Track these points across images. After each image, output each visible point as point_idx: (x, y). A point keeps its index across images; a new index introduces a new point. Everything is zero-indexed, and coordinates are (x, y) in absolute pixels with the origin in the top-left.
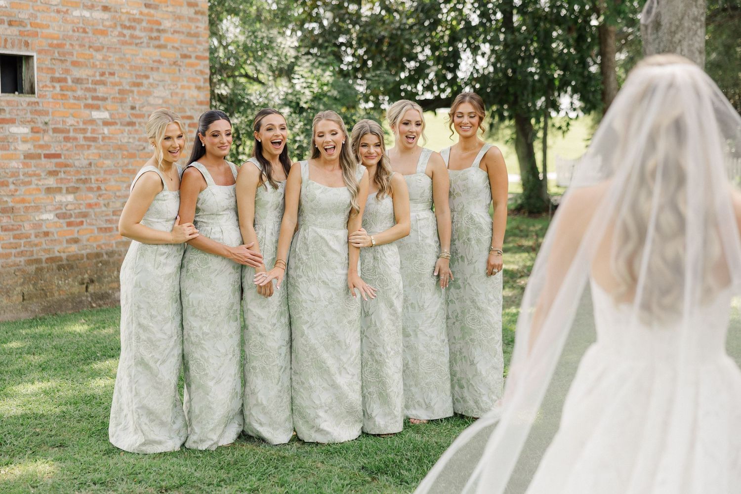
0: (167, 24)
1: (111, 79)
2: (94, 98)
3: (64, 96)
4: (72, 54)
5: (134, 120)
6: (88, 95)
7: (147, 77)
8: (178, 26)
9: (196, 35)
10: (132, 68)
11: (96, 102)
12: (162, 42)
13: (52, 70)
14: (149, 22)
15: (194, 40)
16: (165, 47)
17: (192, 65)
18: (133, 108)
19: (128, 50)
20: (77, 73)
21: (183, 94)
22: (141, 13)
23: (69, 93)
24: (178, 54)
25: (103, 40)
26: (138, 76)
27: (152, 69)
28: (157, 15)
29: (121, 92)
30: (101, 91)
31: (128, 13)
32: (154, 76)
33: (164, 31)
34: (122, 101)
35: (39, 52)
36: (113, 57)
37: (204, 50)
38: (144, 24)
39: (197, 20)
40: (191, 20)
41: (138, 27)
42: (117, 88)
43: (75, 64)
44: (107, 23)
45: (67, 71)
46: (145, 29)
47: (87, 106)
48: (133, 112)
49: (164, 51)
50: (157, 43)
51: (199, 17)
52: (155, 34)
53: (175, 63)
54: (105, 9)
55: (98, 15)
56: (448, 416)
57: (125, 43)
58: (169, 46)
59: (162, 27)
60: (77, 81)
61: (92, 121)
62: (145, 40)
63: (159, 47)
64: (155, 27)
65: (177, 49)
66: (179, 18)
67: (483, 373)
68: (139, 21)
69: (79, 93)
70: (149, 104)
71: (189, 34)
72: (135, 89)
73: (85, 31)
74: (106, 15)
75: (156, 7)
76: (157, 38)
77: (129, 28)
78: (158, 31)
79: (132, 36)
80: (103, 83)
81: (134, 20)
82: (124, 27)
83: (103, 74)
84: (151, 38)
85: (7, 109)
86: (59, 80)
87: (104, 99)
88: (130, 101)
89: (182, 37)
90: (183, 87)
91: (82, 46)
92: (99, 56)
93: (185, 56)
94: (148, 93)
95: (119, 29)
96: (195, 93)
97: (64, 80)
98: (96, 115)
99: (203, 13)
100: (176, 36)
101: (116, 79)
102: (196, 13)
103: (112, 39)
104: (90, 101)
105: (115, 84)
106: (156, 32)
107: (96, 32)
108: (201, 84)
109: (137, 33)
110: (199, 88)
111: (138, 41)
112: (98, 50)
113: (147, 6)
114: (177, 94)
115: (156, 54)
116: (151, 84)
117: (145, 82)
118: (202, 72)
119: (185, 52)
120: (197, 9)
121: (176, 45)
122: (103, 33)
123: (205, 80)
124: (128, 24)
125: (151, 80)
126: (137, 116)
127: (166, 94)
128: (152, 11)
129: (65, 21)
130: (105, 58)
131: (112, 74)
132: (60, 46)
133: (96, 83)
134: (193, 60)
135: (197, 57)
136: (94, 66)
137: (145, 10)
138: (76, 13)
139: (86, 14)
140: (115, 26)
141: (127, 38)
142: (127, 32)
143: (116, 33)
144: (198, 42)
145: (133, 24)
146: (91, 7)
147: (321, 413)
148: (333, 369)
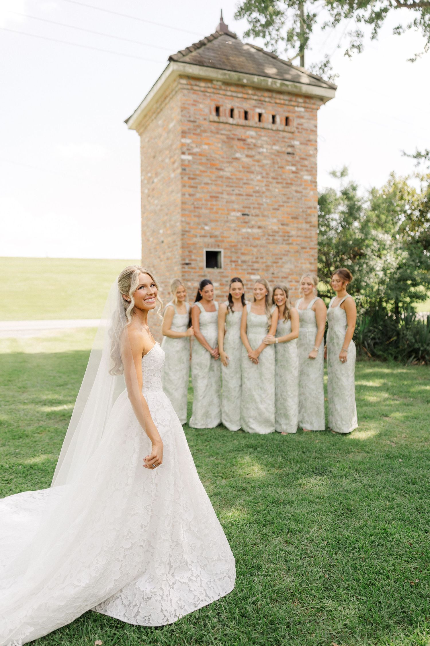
0: (293, 233)
1: (261, 261)
2: (253, 269)
3: (237, 269)
4: (241, 249)
5: (273, 279)
6: (249, 268)
7: (281, 259)
8: (300, 233)
9: (310, 237)
10: (273, 255)
11: (253, 271)
12: (290, 241)
13: (231, 257)
14: (283, 232)
15: (309, 240)
16: (291, 244)
17: (307, 252)
18: (273, 274)
19: (271, 247)
20: (244, 258)
21: (301, 267)
22: (279, 228)
23: (239, 268)
24: (299, 247)
25: (258, 242)
26: (276, 259)
27: (284, 255)
28: (287, 229)
29: (267, 266)
30: (256, 266)
31: (272, 229)
32: (285, 259)
33: (292, 236)
34: (267, 270)
35: (225, 249)
36: (263, 250)
37: (315, 245)
38: (281, 234)
39: (311, 230)
40: (307, 230)
41: (277, 235)
42: (264, 265)
43: (243, 254)
44: (260, 234)
45: (238, 257)
46: (281, 236)
47: (248, 273)
48: (273, 276)
49: (291, 246)
50: (287, 242)
51: (312, 228)
52: (286, 238)
53: (297, 252)
54: (259, 227)
55: (256, 231)
56: (321, 429)
57: (269, 243)
58: (294, 243)
59: (290, 234)
60: (244, 262)
61: (251, 280)
62: (281, 241)
63: (289, 244)
64: (287, 234)
65: (299, 245)
66: (301, 229)
67: (339, 410)
68: (278, 232)
69: (245, 267)
70: (282, 272)
71: (306, 237)
72: (275, 265)
73: (248, 238)
74: (259, 231)
75: (287, 225)
76: (288, 240)
77: (272, 236)
78: (288, 236)
79: (273, 240)
80: (257, 262)
81: (275, 232)
82: (269, 235)
83: (257, 258)
84: (284, 240)
85: (208, 275)
86: (234, 262)
87: (257, 270)
88: (271, 270)
89: (302, 239)
90: (302, 263)
91: (247, 245)
92: (255, 250)
93: (303, 248)
94: (282, 267)
95: (267, 236)
96: (308, 266)
97: (237, 261)
98: (253, 277)
99: (314, 226)
100: (299, 238)
101: (264, 260)
102: (311, 226)
103: (263, 241)
104: (250, 271)
105: (263, 263)
106: (287, 238)
107: (254, 239)
108: (313, 261)
109: (277, 238)
110: (311, 263)
111: (277, 242)
112: (255, 247)
113: (282, 225)
114: (298, 267)
115: (287, 247)
116: (283, 263)
117: (280, 261)
118: (313, 256)
119: (303, 246)
120: (311, 224)
121: (298, 243)
122: (258, 239)
123: (315, 260)
124: (271, 234)
125: (283, 260)
126: (275, 278)
127: (292, 267)
128: (285, 227)
129: (238, 234)
130: (258, 251)
131: (262, 258)
132: (235, 246)
133: (253, 262)
134: (308, 250)
135: (310, 248)
136: (253, 254)
137: (281, 227)
138: (244, 230)
139: (249, 230)
140: (264, 235)
141: (271, 241)
142: (271, 238)
143: (265, 238)
144: (311, 241)
145: (274, 234)
146: (252, 227)
147: (251, 420)
148: (258, 400)
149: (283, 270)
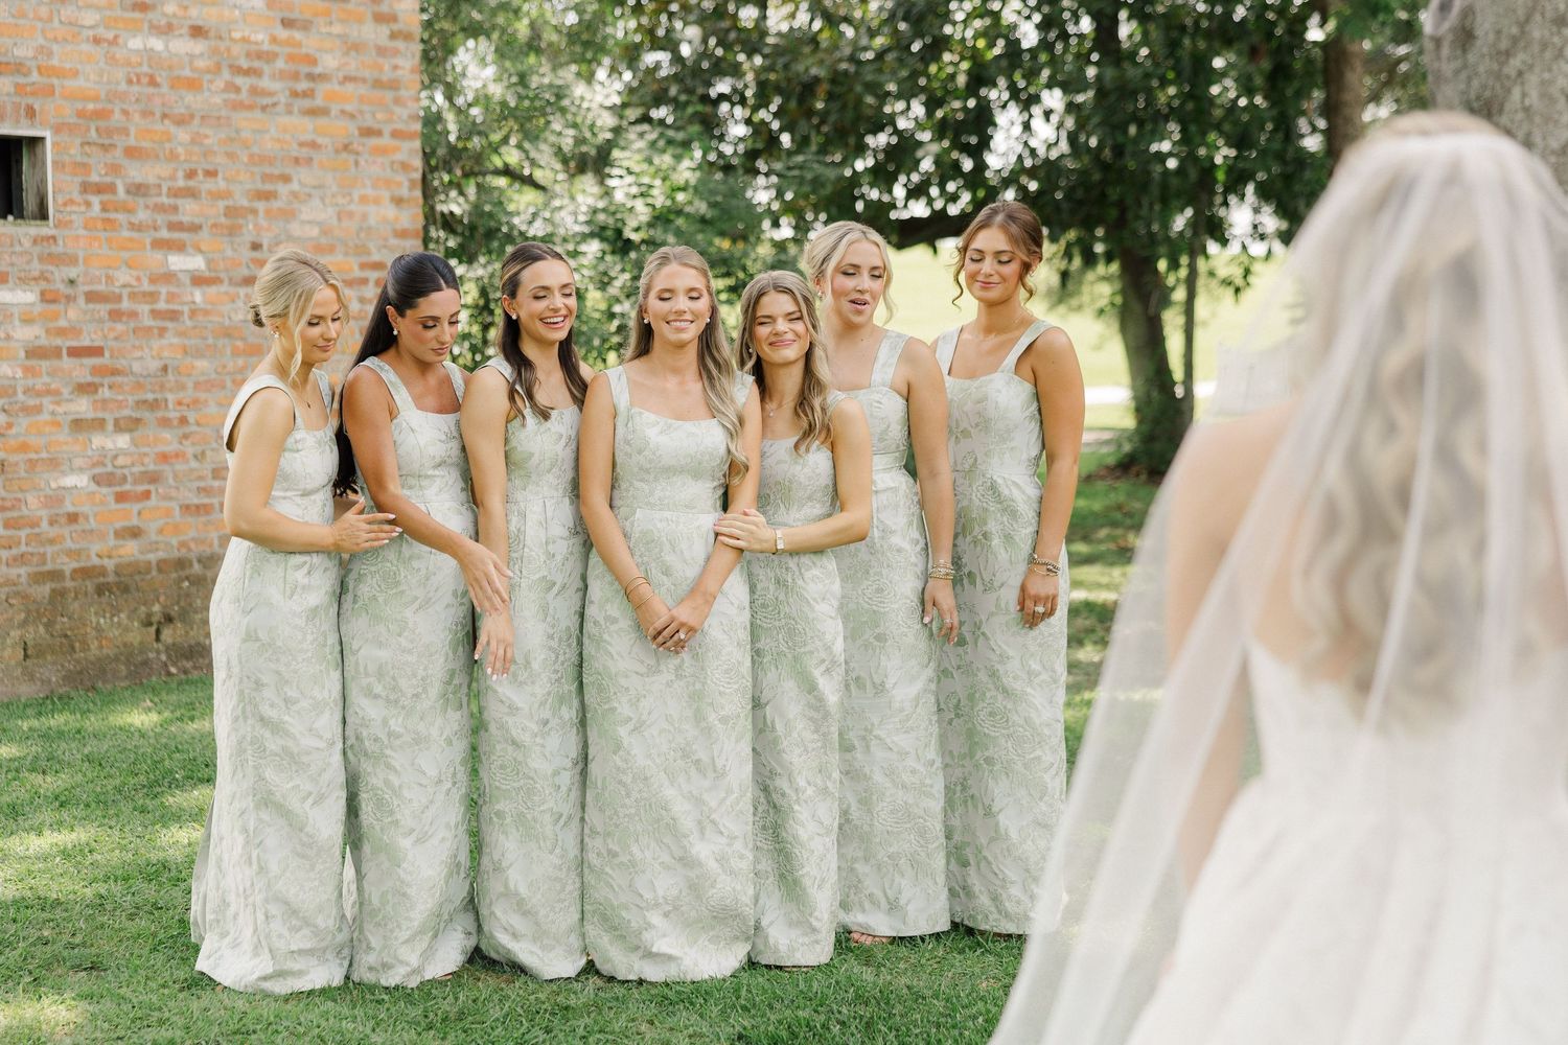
0: (329, 62)
1: (208, 185)
2: (172, 227)
3: (109, 223)
4: (125, 132)
6: (160, 219)
7: (286, 179)
8: (353, 65)
9: (394, 85)
10: (255, 160)
11: (176, 235)
12: (319, 102)
13: (85, 168)
14: (291, 58)
15: (389, 95)
16: (325, 112)
17: (383, 151)
18: (256, 246)
19: (245, 122)
20: (137, 172)
21: (365, 217)
22: (274, 40)
23: (121, 217)
24: (352, 128)
25: (190, 99)
26: (266, 178)
27: (297, 161)
28: (308, 42)
29: (230, 212)
30: (189, 210)
31: (245, 40)
32: (303, 177)
33: (323, 77)
34: (233, 231)
35: (55, 128)
36: (213, 135)
37: (410, 118)
38: (280, 64)
39: (396, 52)
40: (381, 51)
41: (266, 69)
42: (221, 204)
43: (132, 153)
44: (201, 64)
45: (115, 169)
46: (282, 75)
47: (159, 244)
48: (257, 255)
49: (322, 121)
51: (400, 44)
52: (303, 85)
53: (346, 147)
54: (197, 32)
55: (182, 46)
57: (238, 106)
58: (335, 109)
59: (318, 70)
60: (138, 190)
61: (169, 277)
62: (283, 98)
63: (313, 112)
64: (305, 69)
65: (352, 116)
66: (355, 47)
67: (1014, 834)
68: (269, 57)
69: (142, 215)
70: (290, 238)
71: (378, 84)
72: (261, 206)
73: (153, 82)
74: (198, 47)
75: (306, 26)
76: (308, 94)
77: (248, 72)
78: (311, 77)
79: (254, 91)
80: (192, 194)
81: (259, 55)
82: (237, 70)
83: (191, 175)
84: (295, 94)
86: (100, 189)
87: (195, 228)
88: (249, 231)
89: (362, 90)
90: (363, 199)
91: (147, 114)
92: (182, 135)
93: (368, 132)
94: (288, 215)
95: (226, 75)
96: (390, 211)
97: (110, 188)
98: (177, 262)
99: (406, 38)
100: (350, 87)
101: (220, 184)
102: (393, 36)
103: (212, 97)
104: (164, 234)
105: (217, 196)
106: (306, 81)
107: (177, 83)
108: (404, 192)
109: (265, 83)
110: (398, 201)
111: (266, 101)
112: (181, 121)
113: (287, 23)
114: (351, 215)
115: (306, 127)
116: (295, 195)
117: (283, 189)
118: (405, 166)
119: (369, 122)
120: (395, 27)
121: (349, 108)
122: (193, 85)
123: (413, 183)
124: (244, 64)
125: (295, 186)
127: (327, 214)
128: (298, 35)
129: (112, 60)
130: (196, 140)
131: (211, 174)
132: (100, 115)
133: (176, 193)
134: (385, 140)
135: (395, 134)
136: (173, 157)
137: (283, 34)
138: (135, 43)
139: (157, 44)
140: (218, 69)
141: (244, 95)
142: (243, 82)
143: (220, 84)
144: (397, 101)
145: (256, 64)
146: (167, 30)
147: (655, 918)
148: (687, 823)
149: (296, 229)
